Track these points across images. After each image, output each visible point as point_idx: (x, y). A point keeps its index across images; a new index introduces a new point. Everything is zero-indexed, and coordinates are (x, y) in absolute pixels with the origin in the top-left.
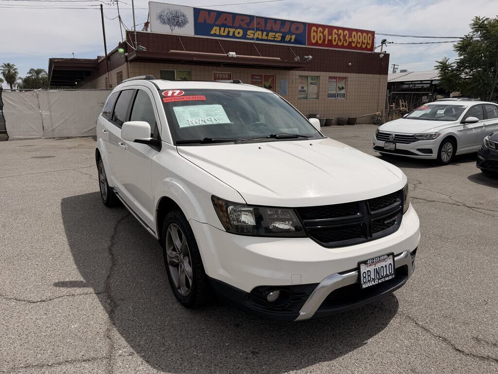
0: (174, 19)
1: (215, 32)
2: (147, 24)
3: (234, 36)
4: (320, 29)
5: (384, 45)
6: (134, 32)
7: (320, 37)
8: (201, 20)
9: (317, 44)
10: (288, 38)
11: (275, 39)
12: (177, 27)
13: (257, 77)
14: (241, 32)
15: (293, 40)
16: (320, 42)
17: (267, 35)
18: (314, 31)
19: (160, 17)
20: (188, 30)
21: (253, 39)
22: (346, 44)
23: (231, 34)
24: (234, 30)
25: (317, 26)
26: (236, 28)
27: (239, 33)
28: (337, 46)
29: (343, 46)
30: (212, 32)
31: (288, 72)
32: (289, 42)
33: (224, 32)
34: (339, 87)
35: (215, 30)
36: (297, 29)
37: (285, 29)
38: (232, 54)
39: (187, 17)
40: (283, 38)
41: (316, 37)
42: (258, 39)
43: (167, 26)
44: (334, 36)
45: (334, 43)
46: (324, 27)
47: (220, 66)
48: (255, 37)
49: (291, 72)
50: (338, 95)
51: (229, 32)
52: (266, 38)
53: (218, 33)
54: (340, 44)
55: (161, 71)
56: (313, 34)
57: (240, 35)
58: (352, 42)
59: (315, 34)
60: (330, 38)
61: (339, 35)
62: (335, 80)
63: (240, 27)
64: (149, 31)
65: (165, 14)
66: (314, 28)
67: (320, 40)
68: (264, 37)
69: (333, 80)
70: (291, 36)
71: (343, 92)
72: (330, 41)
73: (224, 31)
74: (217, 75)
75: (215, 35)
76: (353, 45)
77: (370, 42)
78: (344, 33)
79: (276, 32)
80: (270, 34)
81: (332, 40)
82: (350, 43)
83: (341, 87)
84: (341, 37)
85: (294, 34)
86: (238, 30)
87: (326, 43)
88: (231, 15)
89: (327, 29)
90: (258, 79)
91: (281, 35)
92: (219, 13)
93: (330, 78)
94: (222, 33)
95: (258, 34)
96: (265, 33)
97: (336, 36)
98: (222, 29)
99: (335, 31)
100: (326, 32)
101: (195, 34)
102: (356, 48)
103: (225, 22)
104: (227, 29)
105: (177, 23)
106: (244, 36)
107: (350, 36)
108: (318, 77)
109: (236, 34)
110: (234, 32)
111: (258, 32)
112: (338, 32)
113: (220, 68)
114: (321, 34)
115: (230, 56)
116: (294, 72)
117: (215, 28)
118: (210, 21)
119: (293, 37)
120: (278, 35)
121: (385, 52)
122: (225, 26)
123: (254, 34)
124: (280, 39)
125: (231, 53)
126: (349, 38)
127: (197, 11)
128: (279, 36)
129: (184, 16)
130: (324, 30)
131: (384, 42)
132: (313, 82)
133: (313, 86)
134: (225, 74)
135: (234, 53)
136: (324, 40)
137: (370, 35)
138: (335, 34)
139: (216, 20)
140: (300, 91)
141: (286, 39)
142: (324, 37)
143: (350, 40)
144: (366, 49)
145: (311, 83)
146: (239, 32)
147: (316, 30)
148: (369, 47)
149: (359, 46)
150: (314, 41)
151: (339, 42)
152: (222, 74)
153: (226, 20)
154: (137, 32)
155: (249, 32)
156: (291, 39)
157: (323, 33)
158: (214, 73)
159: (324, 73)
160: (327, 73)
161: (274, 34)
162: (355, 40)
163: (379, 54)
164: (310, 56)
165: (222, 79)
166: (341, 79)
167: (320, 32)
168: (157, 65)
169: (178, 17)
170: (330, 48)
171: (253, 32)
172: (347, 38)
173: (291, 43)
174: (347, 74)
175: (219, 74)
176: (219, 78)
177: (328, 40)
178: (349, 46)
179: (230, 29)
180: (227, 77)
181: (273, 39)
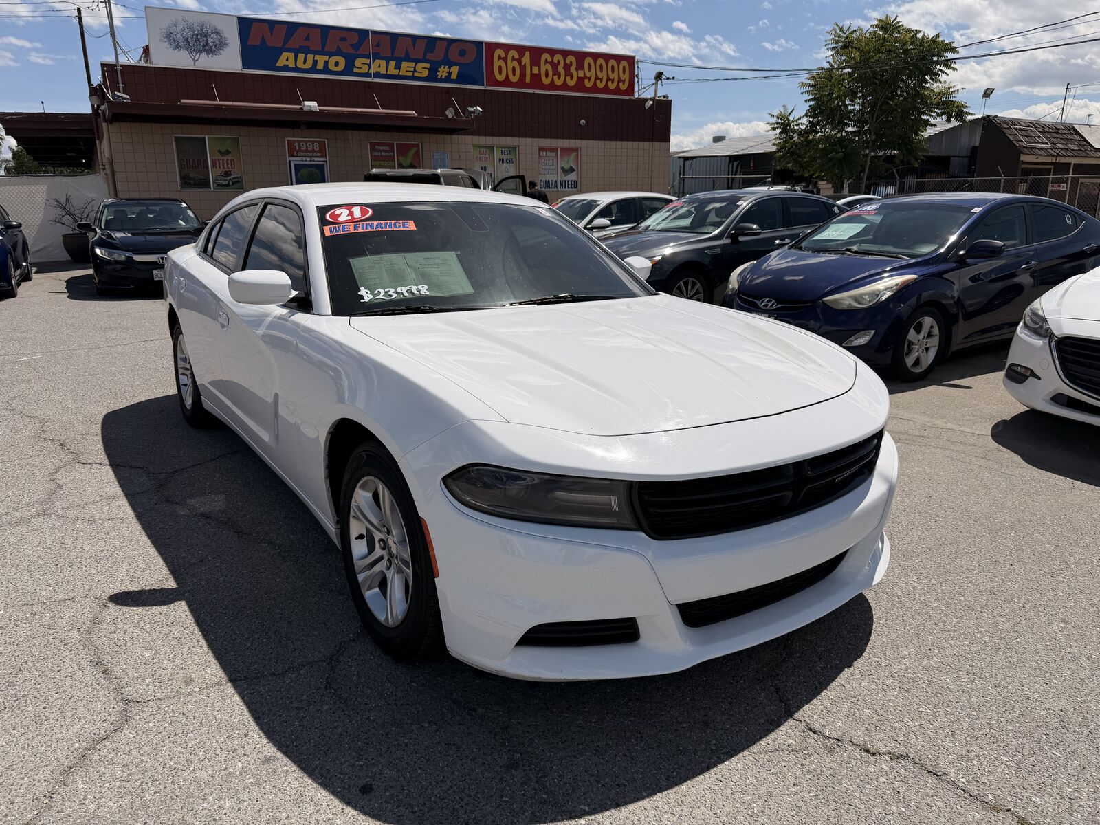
0: (198, 40)
1: (286, 63)
2: (146, 50)
3: (326, 70)
4: (513, 53)
5: (660, 82)
6: (115, 65)
7: (514, 68)
8: (254, 40)
9: (507, 82)
10: (442, 72)
11: (416, 74)
12: (204, 55)
13: (382, 148)
14: (342, 61)
15: (454, 76)
16: (514, 79)
17: (398, 67)
18: (500, 58)
19: (169, 36)
20: (229, 60)
21: (368, 75)
22: (571, 83)
23: (320, 66)
24: (326, 58)
25: (507, 47)
26: (331, 54)
27: (337, 64)
28: (552, 86)
29: (565, 87)
30: (280, 63)
31: (448, 137)
32: (448, 79)
33: (305, 63)
34: (562, 168)
35: (286, 58)
36: (462, 53)
37: (438, 55)
38: (312, 105)
39: (225, 35)
40: (433, 71)
41: (503, 69)
42: (378, 75)
43: (185, 53)
44: (544, 67)
45: (546, 81)
46: (521, 49)
47: (299, 128)
48: (372, 71)
49: (455, 137)
50: (561, 184)
51: (315, 62)
52: (396, 72)
53: (292, 65)
54: (559, 82)
55: (177, 139)
56: (497, 63)
57: (341, 67)
58: (585, 77)
59: (502, 63)
60: (536, 70)
61: (555, 66)
62: (554, 154)
63: (338, 53)
64: (149, 63)
65: (178, 29)
66: (499, 52)
67: (514, 75)
68: (392, 71)
69: (549, 154)
70: (449, 68)
71: (572, 177)
72: (536, 78)
73: (305, 61)
74: (296, 144)
75: (286, 68)
76: (588, 84)
77: (626, 77)
79: (417, 61)
80: (405, 65)
81: (539, 75)
82: (581, 80)
83: (567, 167)
84: (561, 68)
85: (456, 64)
86: (334, 59)
87: (528, 79)
88: (318, 30)
89: (527, 53)
90: (385, 151)
91: (428, 66)
92: (293, 27)
93: (541, 149)
94: (300, 65)
95: (379, 66)
96: (392, 64)
97: (549, 67)
98: (301, 56)
99: (546, 56)
100: (526, 59)
101: (244, 67)
102: (594, 89)
103: (305, 43)
104: (310, 57)
105: (204, 46)
106: (349, 70)
107: (580, 67)
108: (514, 148)
109: (332, 67)
110: (326, 63)
111: (378, 62)
112: (552, 58)
113: (299, 130)
114: (516, 64)
115: (305, 109)
116: (462, 138)
117: (285, 55)
118: (275, 41)
119: (455, 69)
120: (420, 66)
121: (664, 97)
122: (307, 51)
123: (370, 66)
124: (425, 73)
125: (307, 103)
126: (577, 69)
127: (245, 24)
128: (423, 69)
129: (217, 33)
130: (522, 55)
131: (659, 76)
132: (504, 157)
133: (505, 165)
134: (313, 143)
135: (315, 104)
136: (523, 75)
137: (624, 63)
138: (546, 61)
139: (286, 41)
141: (439, 74)
142: (523, 68)
143: (581, 74)
144: (617, 91)
145: (502, 160)
146: (339, 62)
147: (503, 55)
148: (623, 87)
149: (612, 86)
150: (500, 78)
151: (556, 77)
152: (306, 142)
153: (307, 38)
154: (121, 66)
155: (358, 62)
156: (450, 73)
157: (519, 61)
158: (288, 140)
159: (529, 141)
160: (535, 140)
161: (413, 64)
162: (592, 74)
163: (646, 100)
164: (478, 108)
165: (307, 151)
166: (566, 151)
167: (513, 59)
168: (167, 127)
169: (205, 36)
170: (537, 91)
171: (367, 61)
172: (573, 69)
173: (452, 81)
174: (578, 141)
175: (299, 142)
176: (300, 150)
177: (532, 75)
178: (580, 85)
179: (317, 57)
180: (317, 147)
181: (411, 74)
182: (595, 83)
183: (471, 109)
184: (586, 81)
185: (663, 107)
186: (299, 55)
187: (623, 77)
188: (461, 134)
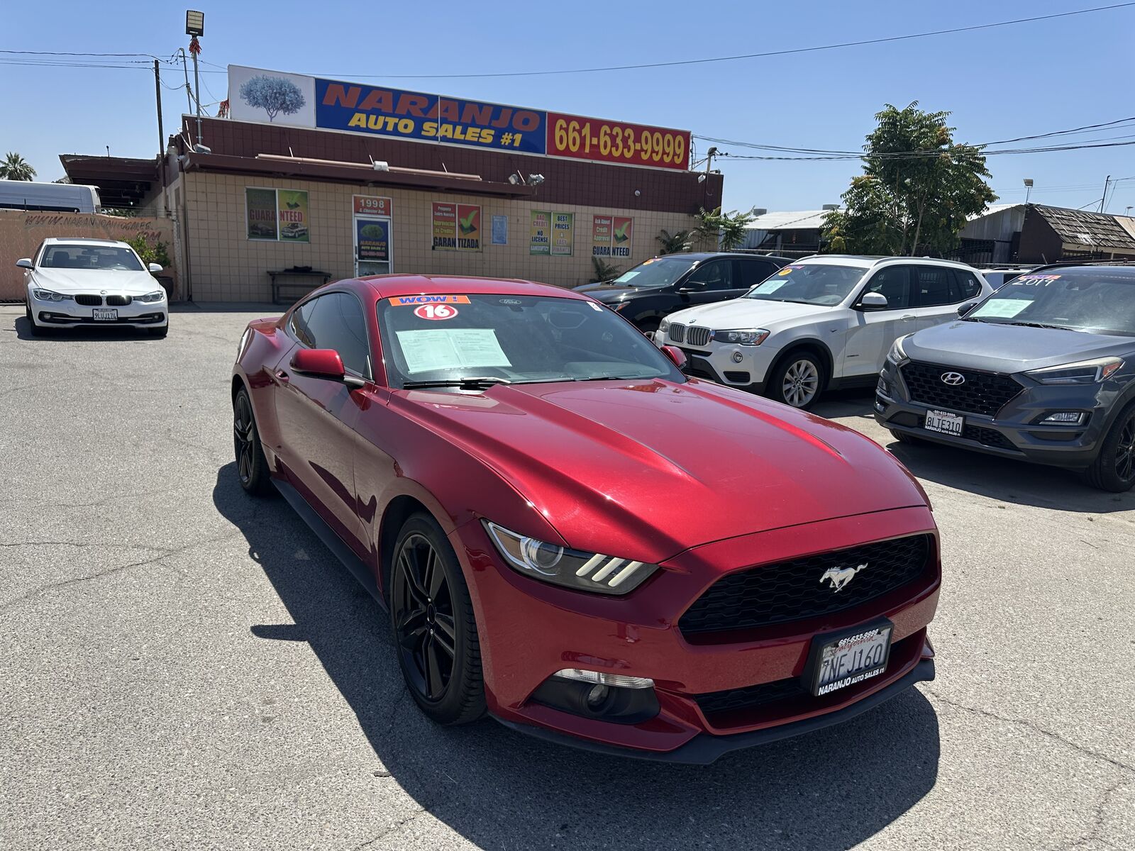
0: (276, 98)
1: (358, 123)
2: (225, 104)
3: (395, 132)
4: (574, 124)
5: (713, 157)
6: (196, 118)
7: (574, 139)
8: (329, 101)
9: (567, 152)
10: (506, 139)
11: (481, 140)
12: (281, 112)
13: (444, 209)
14: (411, 124)
15: (517, 144)
16: (574, 149)
17: (464, 132)
18: (561, 128)
19: (249, 93)
20: (305, 119)
21: (435, 138)
22: (628, 155)
23: (390, 128)
24: (396, 120)
25: (569, 119)
26: (401, 117)
27: (406, 126)
28: (610, 157)
29: (622, 158)
30: (352, 123)
31: (508, 202)
32: (511, 147)
33: (375, 124)
34: (615, 236)
35: (358, 119)
36: (526, 122)
37: (503, 122)
38: (382, 165)
39: (302, 94)
40: (497, 138)
41: (565, 139)
42: (444, 139)
43: (263, 110)
44: (603, 138)
45: (605, 152)
46: (582, 121)
47: (367, 185)
48: (440, 134)
49: (514, 202)
50: (614, 251)
51: (386, 124)
52: (462, 137)
53: (363, 125)
54: (616, 154)
55: (248, 190)
56: (558, 133)
57: (409, 130)
58: (642, 150)
59: (563, 133)
60: (595, 141)
61: (613, 138)
62: (608, 222)
63: (408, 116)
64: (227, 118)
65: (259, 87)
66: (561, 122)
67: (574, 145)
68: (458, 136)
69: (603, 222)
70: (513, 136)
71: (623, 245)
72: (595, 149)
73: (376, 122)
74: (362, 201)
75: (357, 128)
76: (645, 157)
77: (681, 151)
78: (623, 133)
79: (482, 128)
80: (470, 130)
81: (598, 146)
82: (637, 153)
83: (619, 235)
84: (619, 141)
85: (519, 132)
86: (404, 121)
87: (587, 150)
88: (391, 93)
89: (588, 125)
90: (446, 212)
91: (492, 132)
92: (366, 90)
93: (596, 217)
94: (371, 126)
95: (446, 130)
96: (459, 128)
97: (608, 139)
98: (373, 118)
99: (605, 128)
100: (587, 131)
101: (318, 125)
102: (650, 162)
103: (378, 106)
104: (381, 119)
105: (282, 104)
106: (417, 133)
107: (637, 140)
108: (571, 215)
109: (401, 129)
110: (396, 125)
111: (445, 126)
112: (611, 131)
113: (366, 188)
114: (576, 135)
115: (375, 169)
116: (521, 203)
117: (357, 116)
118: (349, 102)
119: (518, 137)
120: (485, 132)
121: (716, 171)
122: (378, 113)
123: (437, 130)
124: (490, 140)
125: (378, 163)
126: (634, 142)
127: (322, 86)
128: (488, 136)
129: (295, 92)
130: (582, 126)
131: (712, 152)
132: (560, 222)
134: (378, 200)
135: (385, 164)
136: (583, 145)
137: (680, 138)
138: (606, 134)
139: (359, 103)
140: (535, 239)
141: (503, 141)
142: (583, 139)
143: (638, 147)
144: (672, 165)
145: (558, 226)
146: (408, 125)
147: (565, 126)
148: (678, 161)
149: (667, 160)
150: (561, 147)
151: (614, 149)
152: (372, 200)
153: (380, 101)
154: (201, 119)
155: (427, 126)
156: (513, 141)
157: (580, 132)
158: (355, 197)
159: (585, 208)
160: (591, 208)
161: (478, 130)
162: (648, 147)
163: (699, 174)
164: (540, 175)
165: (372, 208)
166: (620, 221)
167: (574, 129)
168: (240, 179)
169: (284, 94)
170: (595, 162)
171: (435, 125)
172: (630, 142)
173: (515, 149)
174: (632, 211)
175: (365, 199)
176: (365, 207)
177: (591, 145)
178: (636, 158)
179: (388, 119)
180: (382, 205)
181: (476, 139)
182: (651, 156)
183: (534, 177)
184: (643, 154)
185: (715, 182)
186: (371, 116)
187: (678, 151)
188: (521, 200)
